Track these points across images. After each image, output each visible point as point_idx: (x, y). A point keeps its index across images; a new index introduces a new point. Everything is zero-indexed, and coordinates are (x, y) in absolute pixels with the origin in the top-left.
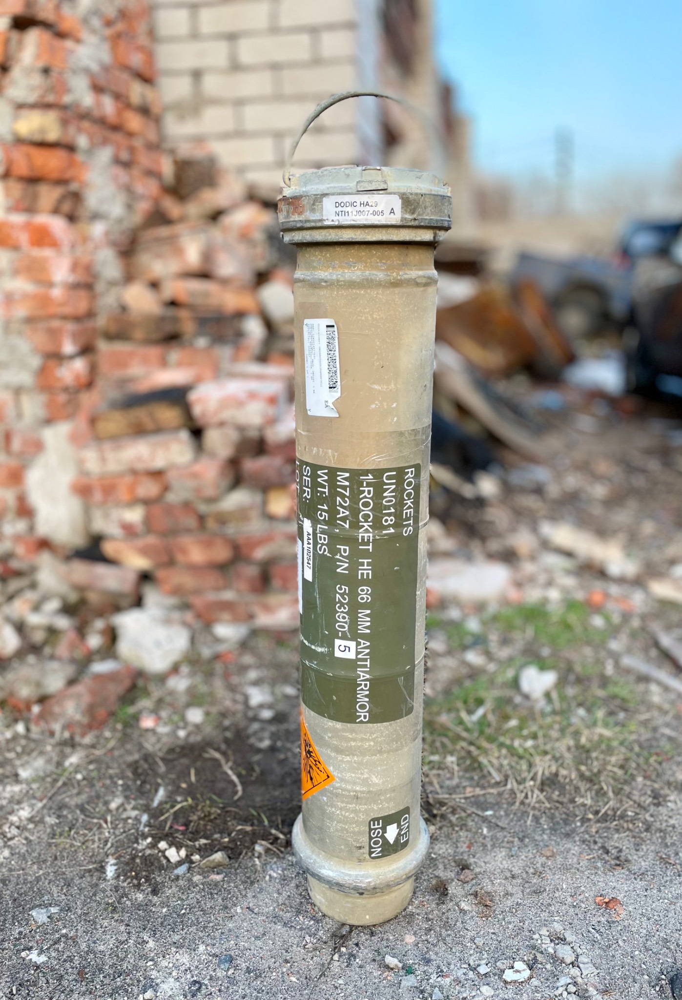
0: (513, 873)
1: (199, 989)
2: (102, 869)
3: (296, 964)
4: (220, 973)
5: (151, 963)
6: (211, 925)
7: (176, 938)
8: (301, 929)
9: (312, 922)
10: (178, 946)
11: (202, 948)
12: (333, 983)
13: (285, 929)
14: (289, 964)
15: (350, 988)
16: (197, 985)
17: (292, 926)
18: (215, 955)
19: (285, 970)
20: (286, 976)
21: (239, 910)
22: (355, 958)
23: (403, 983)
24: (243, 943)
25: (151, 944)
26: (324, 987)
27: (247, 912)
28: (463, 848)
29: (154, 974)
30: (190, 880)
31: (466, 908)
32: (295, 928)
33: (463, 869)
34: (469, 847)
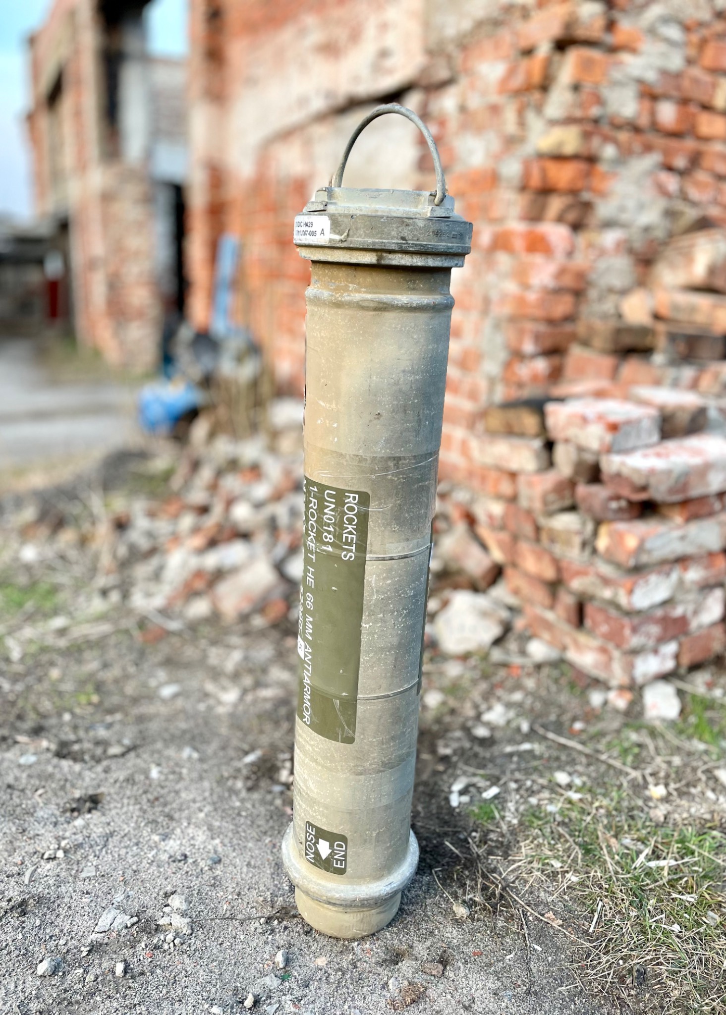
0: (473, 1005)
1: (180, 861)
2: (246, 753)
3: (240, 900)
4: (202, 864)
5: (185, 824)
6: (243, 834)
7: (217, 824)
8: (276, 886)
9: (287, 888)
10: (210, 828)
11: (217, 841)
12: (238, 933)
13: (270, 876)
14: (236, 897)
15: (240, 947)
16: (183, 858)
17: (274, 878)
18: (216, 852)
19: (230, 897)
20: (224, 902)
21: (267, 841)
22: (270, 934)
23: (267, 978)
24: (238, 860)
25: (202, 815)
26: (230, 930)
27: (270, 846)
28: (470, 949)
29: (178, 831)
30: (274, 799)
31: (391, 987)
32: (274, 881)
33: (441, 962)
34: (475, 954)
